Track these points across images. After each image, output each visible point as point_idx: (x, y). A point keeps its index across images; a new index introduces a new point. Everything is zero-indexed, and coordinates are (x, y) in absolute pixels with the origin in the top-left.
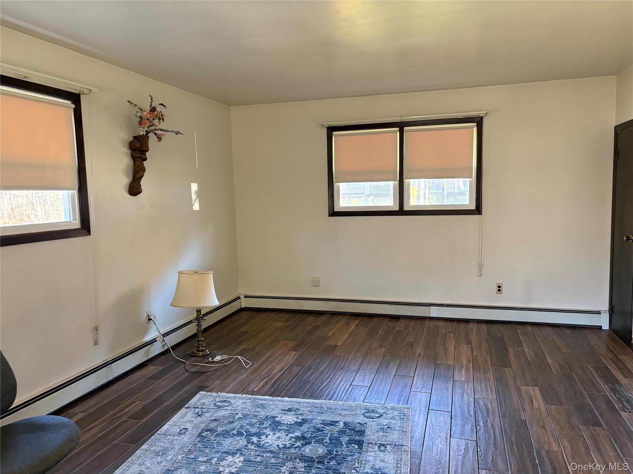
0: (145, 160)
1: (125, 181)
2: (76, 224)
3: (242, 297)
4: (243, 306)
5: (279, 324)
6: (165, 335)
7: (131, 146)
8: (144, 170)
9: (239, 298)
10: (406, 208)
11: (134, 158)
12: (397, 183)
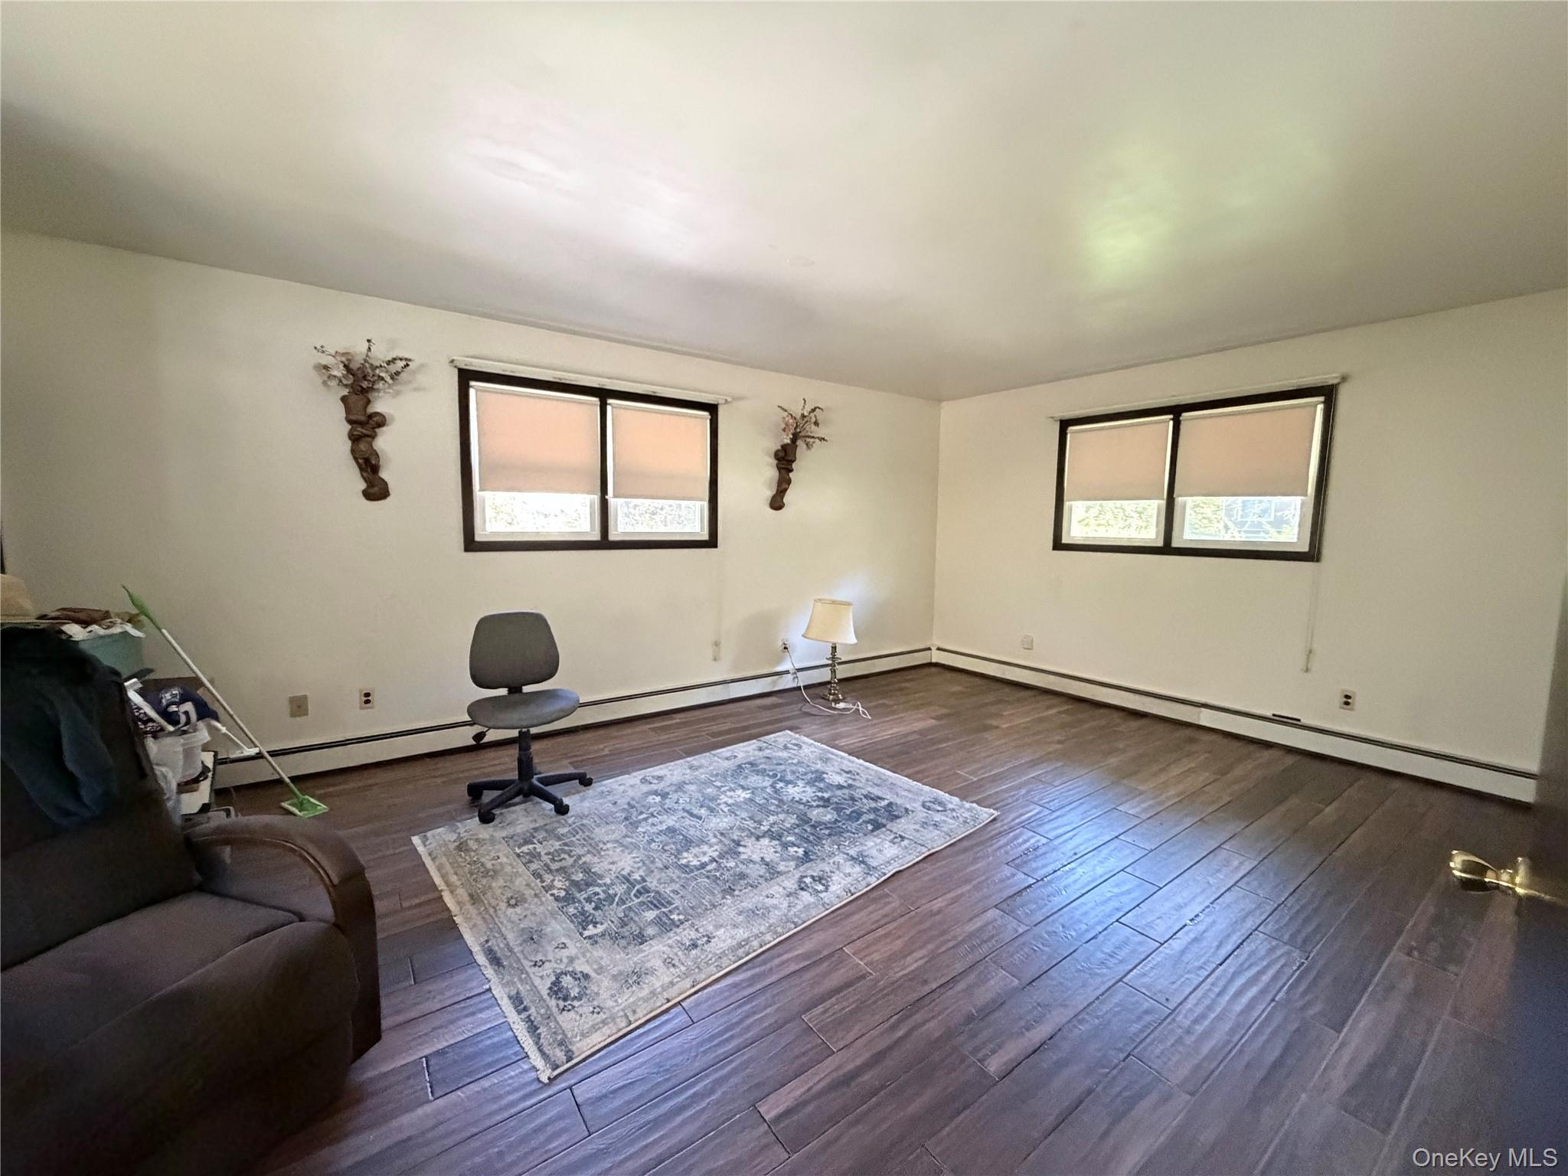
0: (791, 471)
1: (769, 493)
2: (705, 536)
3: (934, 649)
4: (934, 661)
5: (955, 688)
6: (799, 670)
7: (777, 456)
8: (789, 482)
9: (929, 649)
10: (1175, 544)
11: (779, 468)
12: (1163, 503)
